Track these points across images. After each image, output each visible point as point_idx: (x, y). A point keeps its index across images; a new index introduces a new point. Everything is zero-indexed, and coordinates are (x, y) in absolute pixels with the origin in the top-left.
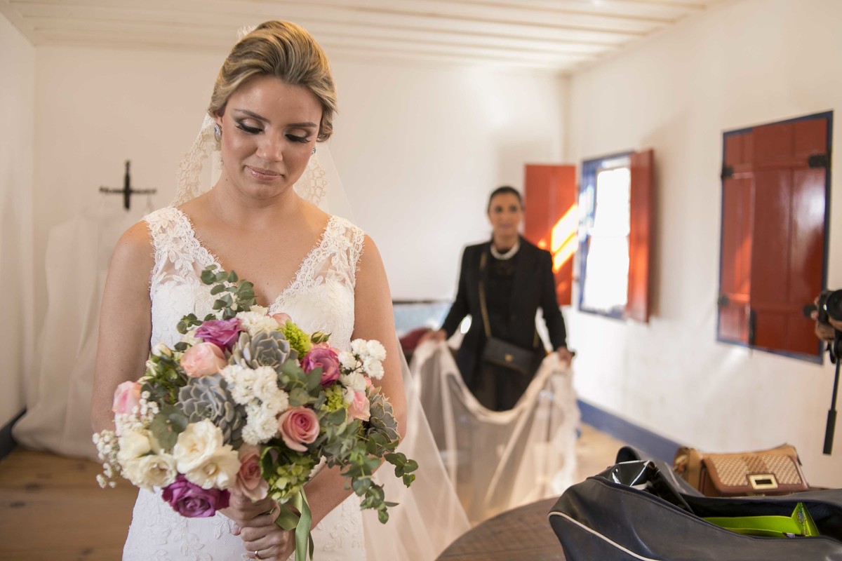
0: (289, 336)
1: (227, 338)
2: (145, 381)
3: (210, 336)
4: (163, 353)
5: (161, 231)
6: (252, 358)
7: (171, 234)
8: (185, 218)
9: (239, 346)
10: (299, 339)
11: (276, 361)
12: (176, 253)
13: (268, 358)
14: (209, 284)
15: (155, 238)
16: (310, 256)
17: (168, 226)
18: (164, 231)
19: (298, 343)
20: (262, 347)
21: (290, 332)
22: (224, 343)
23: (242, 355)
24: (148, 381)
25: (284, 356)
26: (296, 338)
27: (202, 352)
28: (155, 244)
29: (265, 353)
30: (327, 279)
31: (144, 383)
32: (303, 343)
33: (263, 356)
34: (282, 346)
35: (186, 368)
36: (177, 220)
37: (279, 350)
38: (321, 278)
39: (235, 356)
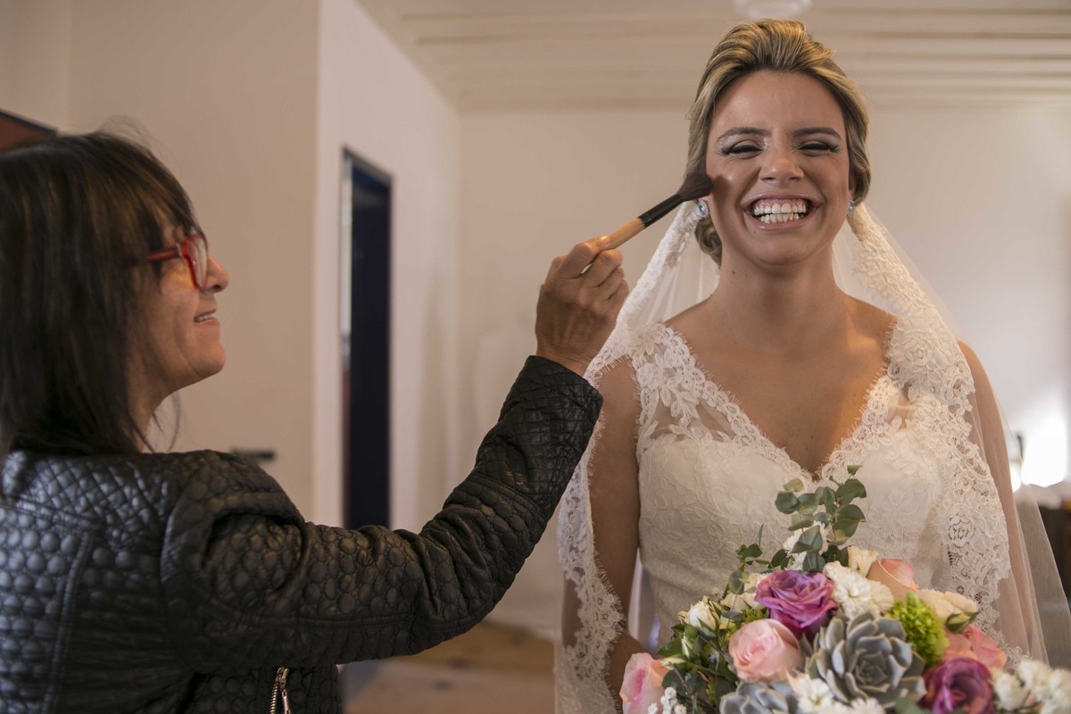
0: (911, 625)
1: (809, 619)
2: (670, 664)
3: (781, 609)
4: (703, 624)
5: (645, 360)
6: (846, 669)
7: (662, 363)
8: (678, 339)
9: (825, 639)
10: (927, 632)
11: (885, 676)
12: (671, 392)
13: (872, 668)
14: (788, 512)
15: (639, 371)
16: (876, 387)
17: (655, 351)
18: (650, 359)
19: (925, 640)
20: (864, 650)
21: (912, 617)
22: (803, 626)
23: (829, 664)
24: (675, 665)
25: (899, 671)
26: (923, 632)
27: (764, 636)
28: (640, 380)
29: (867, 660)
30: (907, 421)
31: (671, 668)
32: (933, 641)
33: (864, 663)
34: (896, 651)
35: (737, 663)
36: (667, 342)
37: (892, 658)
38: (898, 421)
39: (818, 660)
